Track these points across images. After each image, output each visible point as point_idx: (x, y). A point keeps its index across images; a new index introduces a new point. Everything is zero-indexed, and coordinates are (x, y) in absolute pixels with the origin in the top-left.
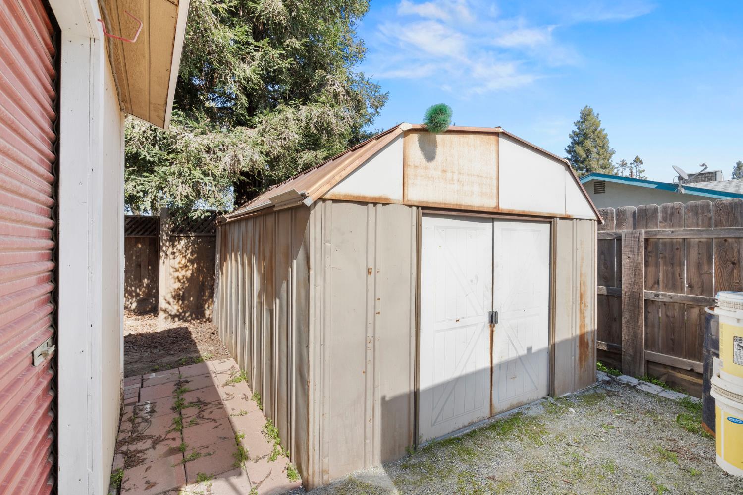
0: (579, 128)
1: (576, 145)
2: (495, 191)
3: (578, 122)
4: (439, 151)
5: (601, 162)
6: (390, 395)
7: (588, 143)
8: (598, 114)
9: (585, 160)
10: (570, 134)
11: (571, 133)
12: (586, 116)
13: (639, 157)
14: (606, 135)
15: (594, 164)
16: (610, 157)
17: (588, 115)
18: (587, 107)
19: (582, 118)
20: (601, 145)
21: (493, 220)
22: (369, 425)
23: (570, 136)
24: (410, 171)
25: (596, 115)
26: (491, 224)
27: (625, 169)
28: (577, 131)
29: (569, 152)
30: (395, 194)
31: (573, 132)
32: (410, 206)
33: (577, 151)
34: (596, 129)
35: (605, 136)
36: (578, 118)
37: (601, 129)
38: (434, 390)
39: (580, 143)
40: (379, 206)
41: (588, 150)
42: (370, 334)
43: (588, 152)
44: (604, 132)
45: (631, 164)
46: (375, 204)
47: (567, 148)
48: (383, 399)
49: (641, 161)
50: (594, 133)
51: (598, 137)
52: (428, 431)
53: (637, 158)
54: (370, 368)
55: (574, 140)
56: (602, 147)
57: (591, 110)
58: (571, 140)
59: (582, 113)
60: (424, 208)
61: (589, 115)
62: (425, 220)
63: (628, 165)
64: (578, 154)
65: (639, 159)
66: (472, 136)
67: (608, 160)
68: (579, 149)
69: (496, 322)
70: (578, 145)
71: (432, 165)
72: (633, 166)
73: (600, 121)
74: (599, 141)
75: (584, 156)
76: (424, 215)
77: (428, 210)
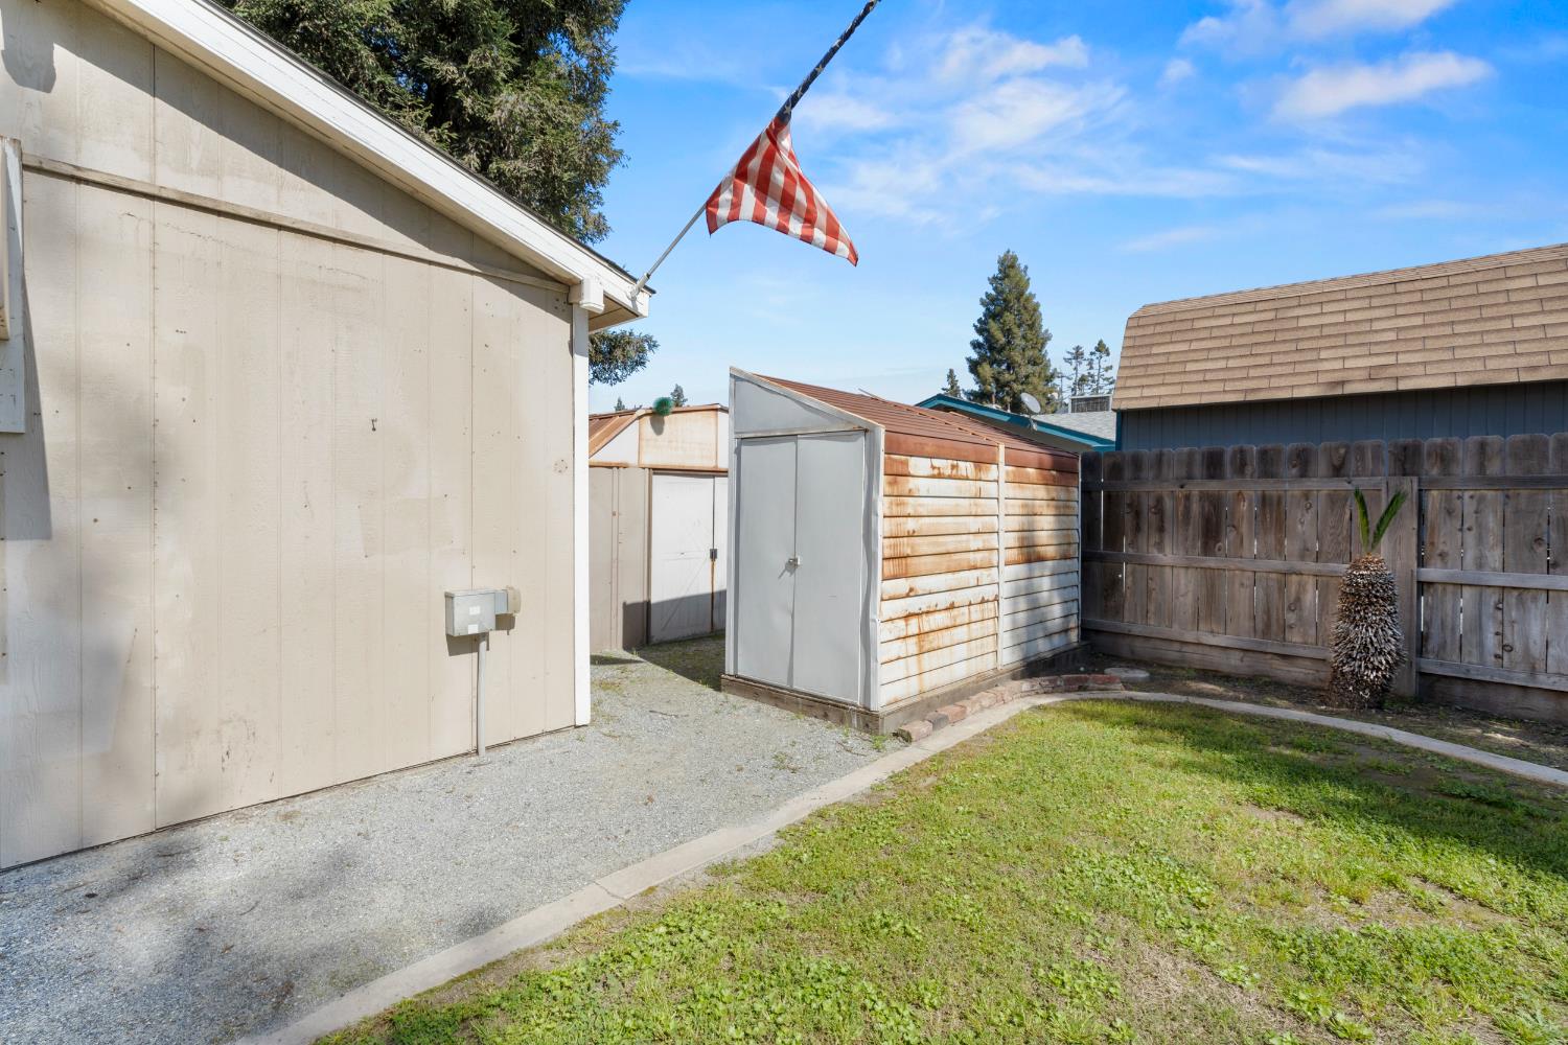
0: (995, 289)
1: (990, 320)
2: (714, 453)
3: (995, 278)
4: (666, 427)
5: (1029, 353)
6: (629, 602)
7: (1009, 317)
8: (1026, 267)
9: (1002, 349)
10: (981, 299)
11: (984, 297)
12: (1008, 269)
13: (1104, 342)
14: (1038, 305)
15: (1017, 357)
16: (1043, 345)
17: (1009, 267)
18: (1008, 252)
19: (1000, 271)
20: (1030, 322)
21: (714, 477)
22: (614, 621)
23: (983, 303)
24: (644, 443)
25: (1022, 267)
26: (712, 480)
27: (1080, 363)
28: (993, 293)
29: (980, 331)
30: (632, 460)
31: (987, 295)
32: (644, 468)
33: (992, 330)
34: (1022, 294)
35: (1036, 308)
36: (995, 271)
37: (1030, 294)
38: (662, 604)
39: (998, 315)
40: (621, 469)
41: (1009, 330)
42: (615, 556)
43: (1008, 333)
44: (1035, 301)
45: (1092, 354)
46: (618, 468)
47: (977, 324)
48: (624, 604)
49: (1107, 350)
50: (1018, 299)
51: (1026, 308)
52: (657, 633)
53: (1100, 343)
54: (614, 580)
55: (988, 309)
56: (1031, 327)
57: (1015, 258)
58: (983, 309)
59: (1002, 262)
60: (654, 469)
61: (1012, 266)
62: (655, 478)
63: (1087, 355)
64: (993, 336)
65: (1104, 346)
66: (693, 414)
67: (1040, 351)
68: (993, 326)
69: (716, 557)
70: (994, 319)
71: (660, 438)
72: (1093, 357)
73: (1029, 279)
74: (1026, 316)
75: (1003, 340)
76: (655, 474)
77: (657, 471)
